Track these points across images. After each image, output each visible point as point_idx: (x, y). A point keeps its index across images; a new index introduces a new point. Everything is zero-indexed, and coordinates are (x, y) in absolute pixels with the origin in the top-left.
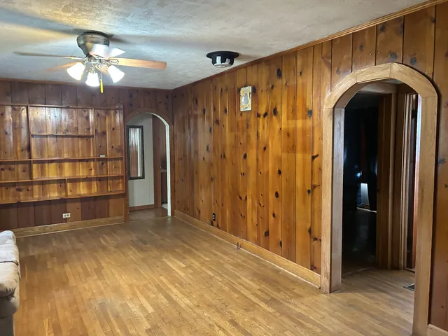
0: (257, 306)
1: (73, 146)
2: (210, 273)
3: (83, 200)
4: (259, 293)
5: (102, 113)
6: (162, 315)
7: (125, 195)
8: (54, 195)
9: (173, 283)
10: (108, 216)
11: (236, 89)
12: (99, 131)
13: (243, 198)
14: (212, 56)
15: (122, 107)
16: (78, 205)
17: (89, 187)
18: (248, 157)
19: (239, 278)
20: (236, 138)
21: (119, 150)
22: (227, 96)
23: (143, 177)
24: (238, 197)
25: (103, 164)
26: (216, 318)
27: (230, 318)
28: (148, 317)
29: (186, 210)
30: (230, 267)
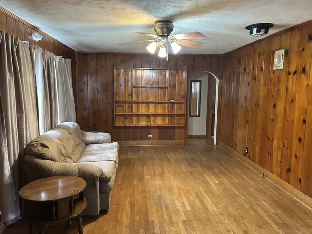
0: (269, 225)
1: (156, 94)
2: (236, 192)
3: (159, 127)
4: (274, 216)
5: (174, 72)
6: (195, 214)
7: (185, 127)
8: (143, 123)
9: (207, 192)
10: (174, 140)
11: (272, 53)
12: (172, 84)
13: (271, 139)
14: (250, 28)
15: (187, 68)
16: (157, 130)
17: (164, 120)
18: (277, 107)
19: (259, 200)
20: (269, 91)
21: (183, 97)
22: (263, 58)
23: (199, 116)
24: (266, 138)
25: (172, 106)
26: (233, 226)
27: (245, 229)
28: (186, 212)
29: (227, 142)
30: (253, 190)
